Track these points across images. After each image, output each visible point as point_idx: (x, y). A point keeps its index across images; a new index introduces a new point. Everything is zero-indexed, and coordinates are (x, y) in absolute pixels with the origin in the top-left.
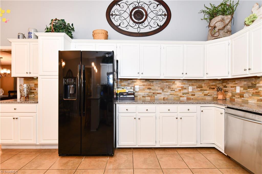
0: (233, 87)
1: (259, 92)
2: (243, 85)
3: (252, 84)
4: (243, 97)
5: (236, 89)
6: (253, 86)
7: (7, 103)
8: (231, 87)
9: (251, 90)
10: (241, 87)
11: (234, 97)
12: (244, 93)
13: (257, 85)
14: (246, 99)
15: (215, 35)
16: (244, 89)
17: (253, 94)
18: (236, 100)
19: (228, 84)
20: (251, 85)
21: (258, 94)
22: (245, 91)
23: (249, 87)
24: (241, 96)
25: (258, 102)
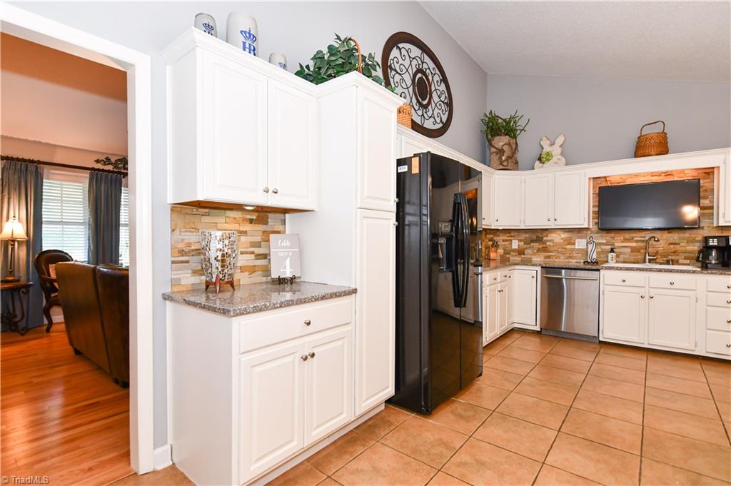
0: (507, 241)
1: (546, 247)
2: (523, 238)
3: (537, 237)
4: (524, 254)
5: (511, 244)
6: (539, 240)
7: (285, 306)
8: (503, 241)
9: (536, 245)
10: (520, 241)
11: (508, 256)
12: (526, 249)
13: (544, 238)
14: (529, 256)
15: (505, 164)
16: (525, 244)
17: (539, 250)
18: (511, 258)
19: (499, 236)
20: (535, 238)
21: (545, 249)
22: (525, 246)
23: (533, 241)
24: (520, 252)
25: (546, 260)
